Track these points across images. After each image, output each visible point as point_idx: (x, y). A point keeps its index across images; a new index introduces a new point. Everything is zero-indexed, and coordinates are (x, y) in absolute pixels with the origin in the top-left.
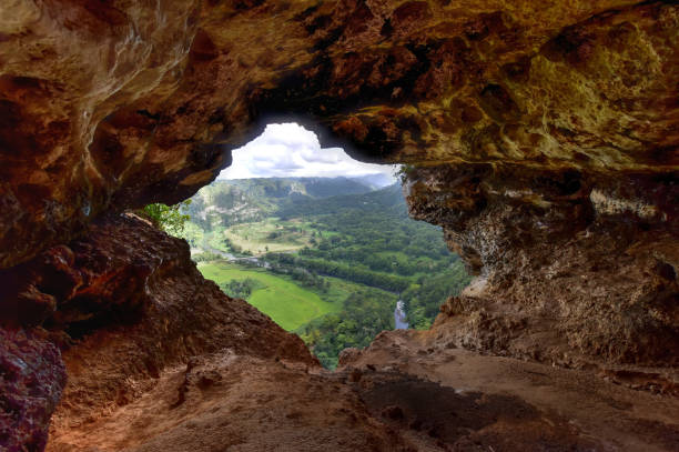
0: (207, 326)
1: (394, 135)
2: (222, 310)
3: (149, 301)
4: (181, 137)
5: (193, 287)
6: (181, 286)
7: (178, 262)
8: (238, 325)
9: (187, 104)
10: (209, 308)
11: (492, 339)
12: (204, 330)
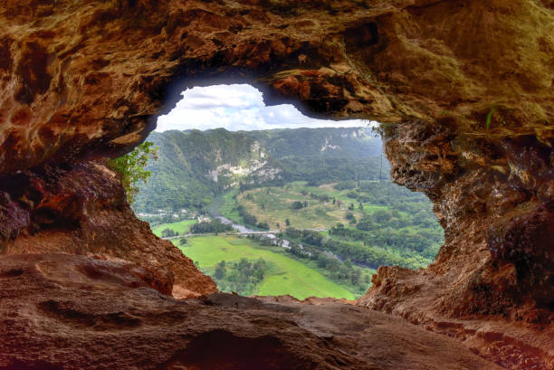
0: (127, 248)
1: (336, 91)
2: (145, 242)
3: (85, 219)
4: (96, 117)
5: (123, 220)
6: (113, 217)
7: (113, 200)
8: (154, 255)
9: (98, 100)
10: (132, 237)
11: (384, 301)
12: (123, 249)
